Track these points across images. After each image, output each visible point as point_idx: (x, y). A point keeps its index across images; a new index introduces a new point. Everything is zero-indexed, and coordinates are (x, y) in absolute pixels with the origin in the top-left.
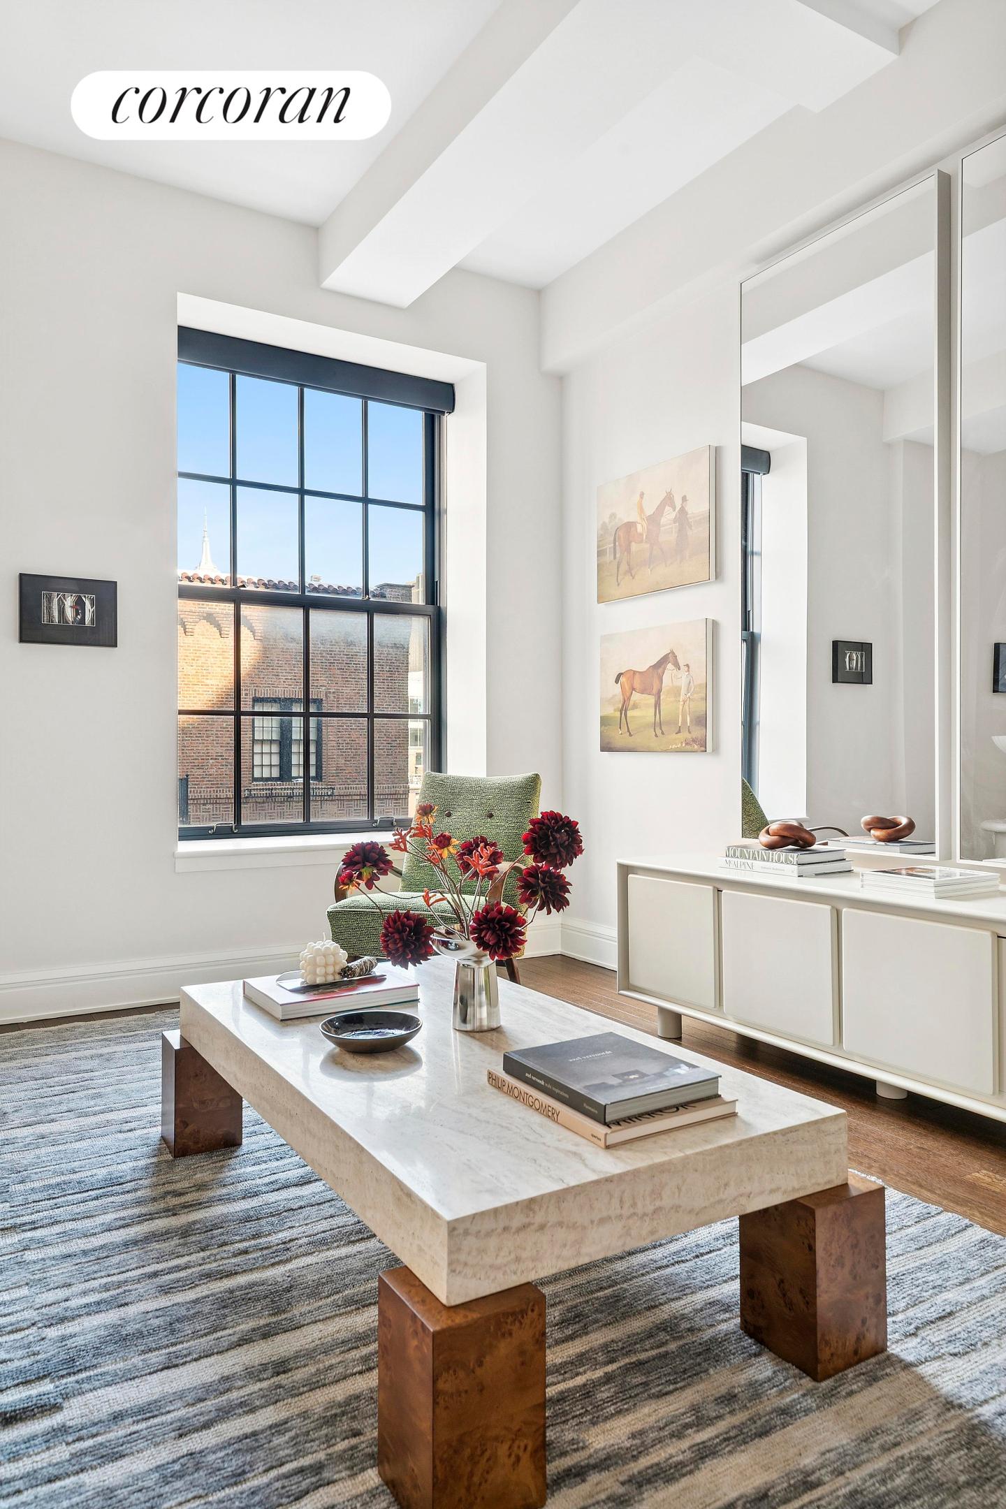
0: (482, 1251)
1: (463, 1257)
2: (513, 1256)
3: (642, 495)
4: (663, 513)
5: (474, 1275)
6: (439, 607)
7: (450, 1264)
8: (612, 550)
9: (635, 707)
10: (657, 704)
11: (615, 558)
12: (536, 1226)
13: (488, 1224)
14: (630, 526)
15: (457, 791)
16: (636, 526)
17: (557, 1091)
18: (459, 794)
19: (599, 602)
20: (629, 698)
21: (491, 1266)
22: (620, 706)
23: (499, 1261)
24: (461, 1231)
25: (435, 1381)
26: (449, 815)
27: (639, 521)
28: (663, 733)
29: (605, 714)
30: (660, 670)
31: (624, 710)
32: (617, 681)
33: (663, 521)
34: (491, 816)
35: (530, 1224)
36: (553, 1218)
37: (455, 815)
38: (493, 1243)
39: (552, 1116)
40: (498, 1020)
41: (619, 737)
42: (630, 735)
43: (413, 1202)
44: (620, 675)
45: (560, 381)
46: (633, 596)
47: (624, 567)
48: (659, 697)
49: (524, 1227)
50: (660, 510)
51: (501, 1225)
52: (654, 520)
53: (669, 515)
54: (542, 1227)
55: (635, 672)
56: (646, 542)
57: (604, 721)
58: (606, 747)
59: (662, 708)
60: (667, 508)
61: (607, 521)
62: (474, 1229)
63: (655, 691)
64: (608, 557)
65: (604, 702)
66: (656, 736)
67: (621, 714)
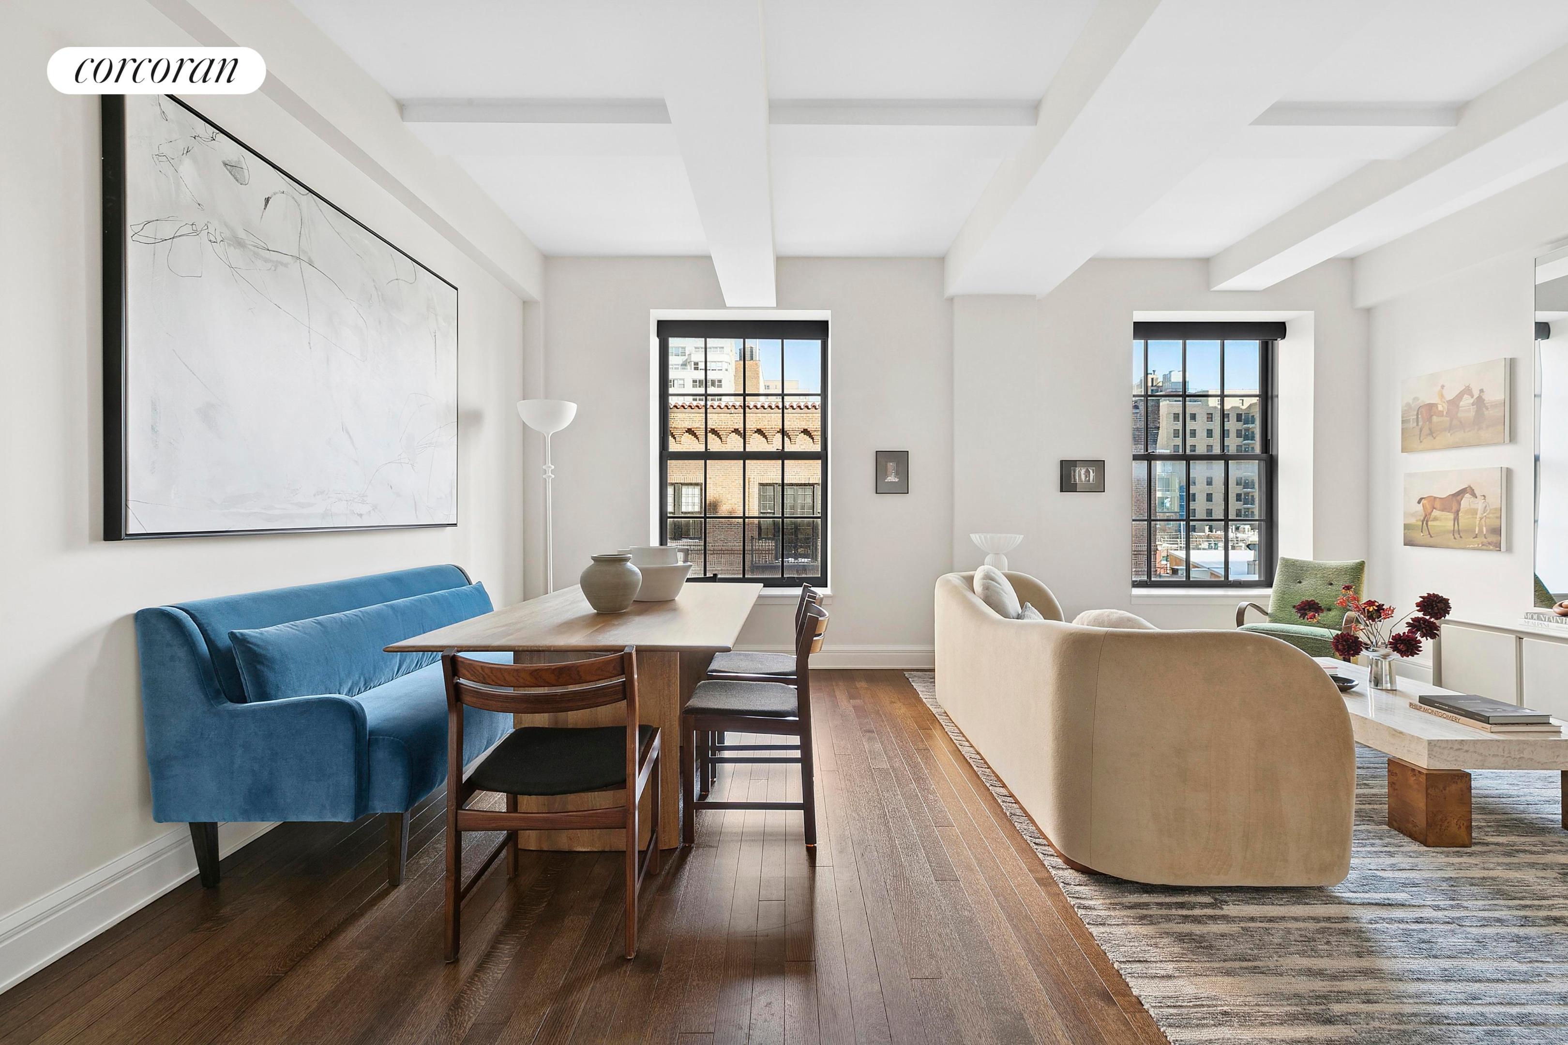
0: (1441, 753)
1: (1434, 754)
2: (1454, 758)
3: (1443, 387)
4: (1462, 399)
5: (1439, 761)
6: (1271, 455)
7: (1429, 754)
8: (1415, 421)
9: (1435, 519)
10: (1456, 519)
11: (1418, 425)
12: (1464, 750)
13: (1444, 745)
14: (1431, 407)
15: (1304, 569)
16: (1437, 407)
17: (1457, 711)
18: (1307, 571)
19: (1402, 452)
20: (1430, 514)
21: (1445, 760)
22: (1422, 518)
23: (1448, 759)
24: (1433, 744)
25: (1426, 791)
26: (1300, 582)
27: (1439, 402)
28: (1461, 537)
29: (1408, 522)
30: (1459, 498)
31: (1426, 520)
32: (1419, 502)
33: (1462, 404)
34: (1331, 584)
35: (1461, 749)
36: (1472, 749)
37: (1304, 583)
38: (1446, 752)
39: (1456, 720)
40: (1396, 687)
41: (1419, 536)
42: (1431, 537)
43: (1403, 735)
44: (1421, 499)
45: (1368, 311)
46: (1433, 449)
47: (1426, 430)
48: (1458, 514)
49: (1459, 749)
50: (1460, 396)
51: (1449, 746)
52: (1454, 403)
53: (1467, 401)
54: (1467, 751)
55: (1435, 498)
56: (1446, 417)
57: (1407, 527)
58: (1408, 543)
59: (1460, 521)
60: (1466, 396)
61: (1411, 402)
62: (1438, 745)
63: (1454, 509)
64: (1412, 424)
65: (1406, 515)
66: (1455, 538)
67: (1423, 524)
